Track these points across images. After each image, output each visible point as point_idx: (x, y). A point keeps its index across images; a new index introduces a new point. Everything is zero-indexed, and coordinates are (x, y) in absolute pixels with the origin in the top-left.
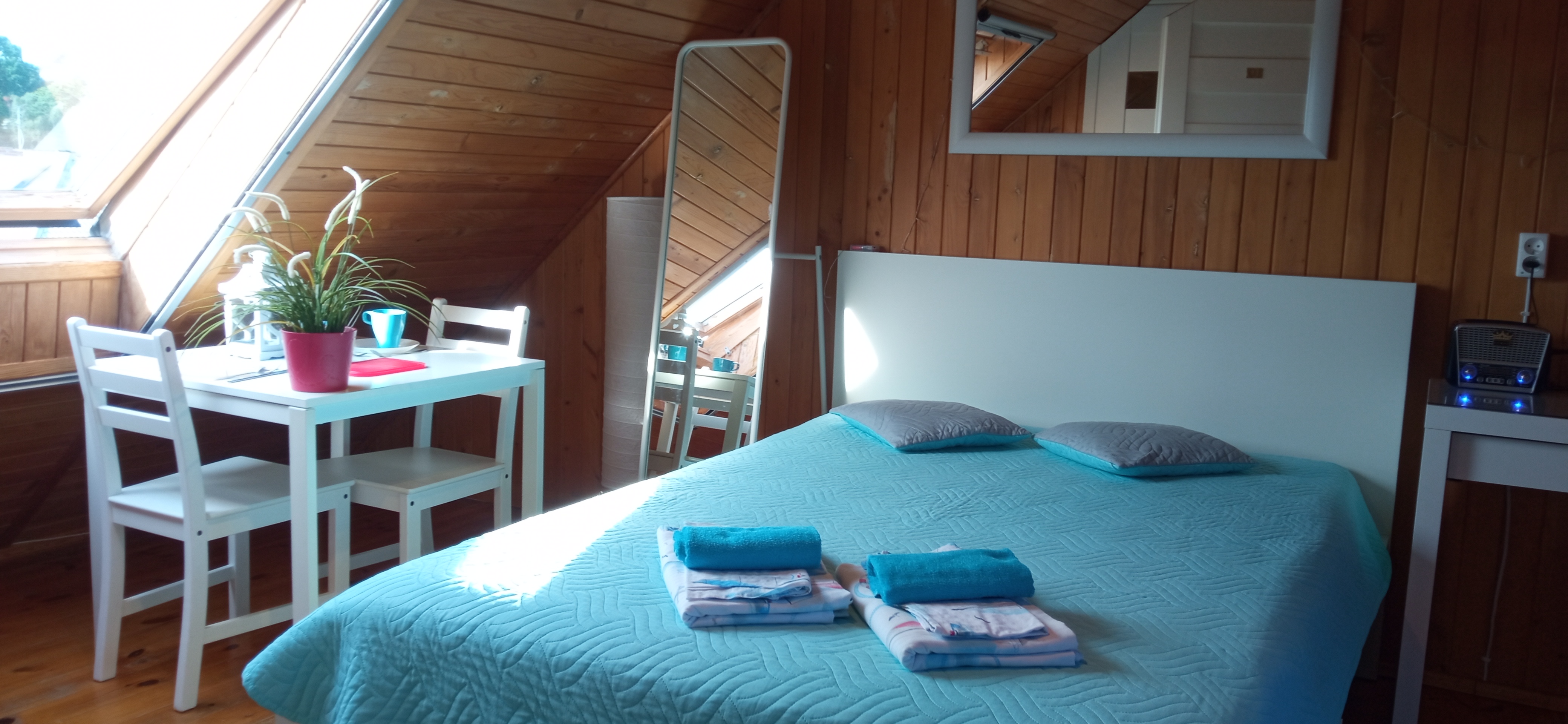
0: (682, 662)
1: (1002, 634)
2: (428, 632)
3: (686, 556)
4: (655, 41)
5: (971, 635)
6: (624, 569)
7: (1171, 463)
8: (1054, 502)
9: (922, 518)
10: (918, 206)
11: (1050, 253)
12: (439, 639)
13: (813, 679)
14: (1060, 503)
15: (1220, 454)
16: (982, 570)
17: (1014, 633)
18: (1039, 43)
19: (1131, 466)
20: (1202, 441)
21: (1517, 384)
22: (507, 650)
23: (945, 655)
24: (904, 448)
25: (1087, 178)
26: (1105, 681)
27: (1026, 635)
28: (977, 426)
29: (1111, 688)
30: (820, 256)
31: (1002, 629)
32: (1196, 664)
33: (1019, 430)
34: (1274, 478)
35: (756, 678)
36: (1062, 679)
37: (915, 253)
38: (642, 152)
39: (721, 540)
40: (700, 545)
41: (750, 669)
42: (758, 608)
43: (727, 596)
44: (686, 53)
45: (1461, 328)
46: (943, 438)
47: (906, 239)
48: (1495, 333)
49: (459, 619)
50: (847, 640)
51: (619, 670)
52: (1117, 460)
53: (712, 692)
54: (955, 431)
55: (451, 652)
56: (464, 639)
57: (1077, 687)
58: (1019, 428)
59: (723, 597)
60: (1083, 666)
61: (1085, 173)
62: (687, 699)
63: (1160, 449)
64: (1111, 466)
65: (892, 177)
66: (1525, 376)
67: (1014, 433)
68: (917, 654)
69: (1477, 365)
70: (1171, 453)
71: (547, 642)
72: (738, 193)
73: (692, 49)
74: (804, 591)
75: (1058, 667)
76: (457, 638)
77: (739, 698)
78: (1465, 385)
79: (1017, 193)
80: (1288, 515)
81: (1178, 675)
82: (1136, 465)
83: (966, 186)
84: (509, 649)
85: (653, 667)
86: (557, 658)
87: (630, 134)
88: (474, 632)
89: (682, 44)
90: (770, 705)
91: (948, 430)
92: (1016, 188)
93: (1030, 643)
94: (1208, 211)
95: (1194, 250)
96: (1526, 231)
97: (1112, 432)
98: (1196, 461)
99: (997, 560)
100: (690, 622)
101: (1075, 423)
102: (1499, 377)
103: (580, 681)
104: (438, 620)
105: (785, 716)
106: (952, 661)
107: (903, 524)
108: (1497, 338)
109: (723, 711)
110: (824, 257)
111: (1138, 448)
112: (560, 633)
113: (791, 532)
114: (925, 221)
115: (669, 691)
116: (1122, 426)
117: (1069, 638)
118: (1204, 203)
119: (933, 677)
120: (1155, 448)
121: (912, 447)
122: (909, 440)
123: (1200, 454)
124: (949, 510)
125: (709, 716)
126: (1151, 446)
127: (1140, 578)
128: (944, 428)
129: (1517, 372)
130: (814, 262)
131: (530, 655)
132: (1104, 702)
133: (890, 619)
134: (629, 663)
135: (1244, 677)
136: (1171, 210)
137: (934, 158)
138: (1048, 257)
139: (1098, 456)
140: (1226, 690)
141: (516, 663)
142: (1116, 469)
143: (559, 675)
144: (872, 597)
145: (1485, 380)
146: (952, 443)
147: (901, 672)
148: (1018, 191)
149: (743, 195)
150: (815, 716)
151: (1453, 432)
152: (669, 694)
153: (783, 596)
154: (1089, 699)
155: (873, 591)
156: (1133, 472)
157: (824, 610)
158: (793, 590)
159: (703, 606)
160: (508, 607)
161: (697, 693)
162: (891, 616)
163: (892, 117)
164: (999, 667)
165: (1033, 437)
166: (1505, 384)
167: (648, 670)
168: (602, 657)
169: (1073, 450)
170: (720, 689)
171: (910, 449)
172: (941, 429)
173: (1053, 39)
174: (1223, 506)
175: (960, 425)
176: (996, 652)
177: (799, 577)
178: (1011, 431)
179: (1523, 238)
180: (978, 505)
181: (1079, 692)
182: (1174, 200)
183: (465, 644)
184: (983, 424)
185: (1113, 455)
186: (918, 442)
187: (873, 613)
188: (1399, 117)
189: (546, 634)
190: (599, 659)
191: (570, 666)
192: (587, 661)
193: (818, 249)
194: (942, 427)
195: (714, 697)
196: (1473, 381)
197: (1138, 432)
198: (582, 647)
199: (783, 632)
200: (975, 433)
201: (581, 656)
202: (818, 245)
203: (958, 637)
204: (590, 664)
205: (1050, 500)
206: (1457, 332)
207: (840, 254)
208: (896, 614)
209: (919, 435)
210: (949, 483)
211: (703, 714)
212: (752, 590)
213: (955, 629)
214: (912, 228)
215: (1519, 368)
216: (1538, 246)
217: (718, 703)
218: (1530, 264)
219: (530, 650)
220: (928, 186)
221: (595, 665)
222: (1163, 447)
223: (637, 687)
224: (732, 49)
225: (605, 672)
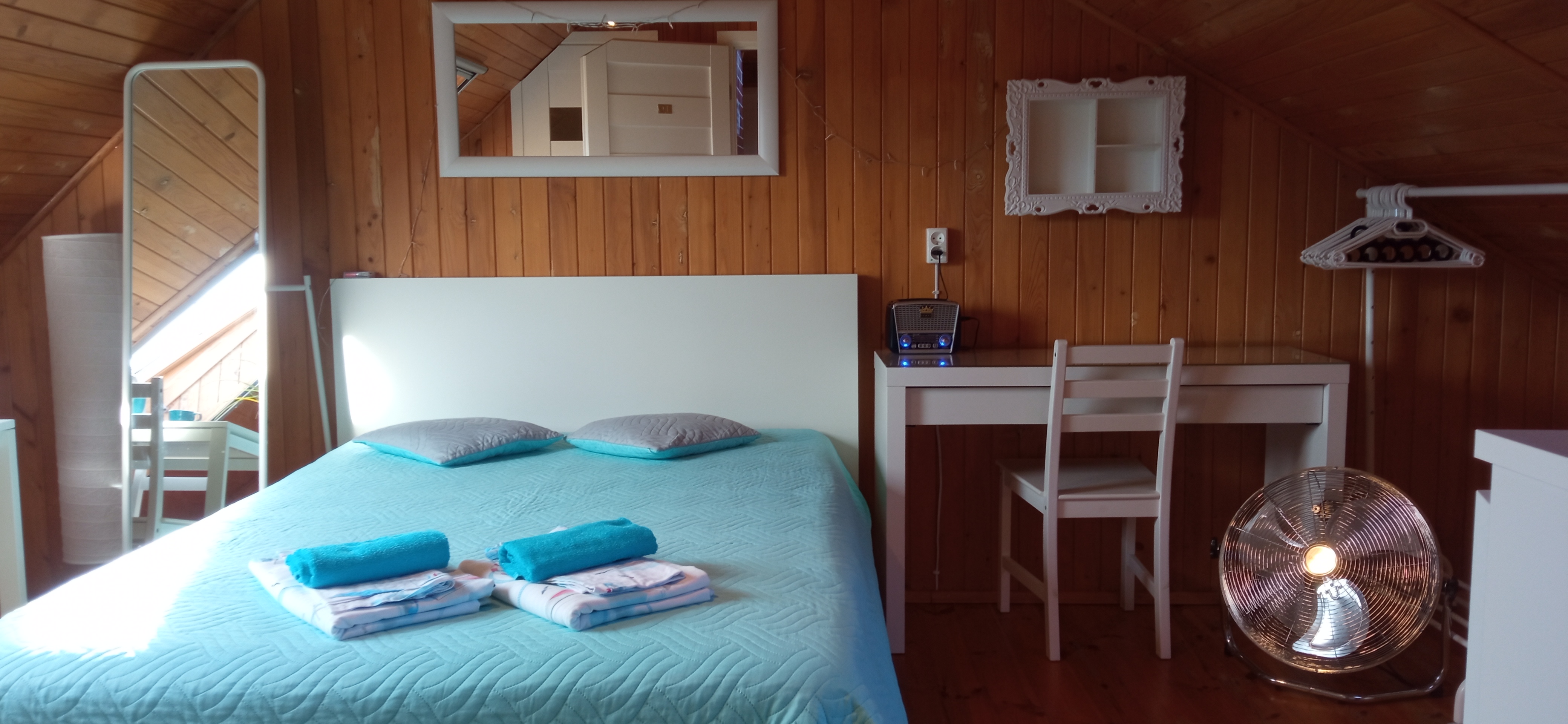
0: (350, 670)
1: (648, 584)
2: (25, 704)
3: (311, 576)
4: (101, 62)
5: (624, 589)
6: (230, 605)
7: (696, 442)
8: (612, 487)
9: (504, 517)
10: (413, 230)
11: (551, 269)
12: (43, 707)
13: (492, 656)
14: (618, 487)
15: (732, 430)
16: (611, 537)
17: (658, 581)
18: (473, 76)
19: (666, 449)
20: (716, 422)
21: (940, 347)
22: (135, 701)
23: (605, 611)
24: (449, 463)
25: (577, 198)
26: (739, 605)
27: (667, 582)
28: (514, 434)
29: (746, 610)
30: (310, 286)
31: (646, 580)
32: (797, 582)
33: (553, 434)
34: (775, 445)
35: (434, 667)
36: (706, 611)
37: (413, 277)
38: (75, 186)
39: (345, 555)
40: (325, 562)
41: (426, 661)
42: (407, 609)
43: (373, 604)
44: (135, 75)
45: (897, 306)
46: (484, 449)
47: (402, 264)
48: (921, 308)
49: (65, 682)
50: (504, 621)
51: (281, 692)
52: (654, 445)
53: (393, 689)
54: (495, 441)
55: (61, 718)
56: (76, 701)
57: (721, 614)
58: (552, 432)
59: (369, 605)
60: (716, 599)
61: (576, 193)
62: (366, 702)
63: (685, 432)
64: (649, 451)
65: (381, 202)
66: (945, 340)
67: (548, 437)
68: (582, 615)
69: (910, 334)
70: (694, 434)
71: (185, 683)
72: (187, 228)
73: (140, 73)
74: (447, 587)
75: (698, 604)
76: (67, 701)
77: (423, 688)
78: (904, 351)
79: (513, 213)
80: (800, 470)
81: (789, 591)
82: (670, 447)
83: (461, 208)
84: (139, 699)
85: (320, 681)
86: (203, 695)
87: (62, 165)
88: (88, 691)
89: (130, 66)
90: (458, 687)
91: (488, 441)
92: (511, 209)
93: (673, 587)
94: (687, 223)
95: (680, 259)
96: (930, 227)
97: (639, 423)
98: (715, 438)
99: (621, 527)
100: (340, 634)
101: (603, 420)
102: (926, 343)
103: (236, 712)
104: (37, 688)
105: (475, 693)
106: (613, 615)
107: (488, 525)
108: (924, 312)
109: (409, 704)
110: (313, 287)
111: (667, 434)
112: (200, 670)
113: (415, 536)
114: (421, 245)
115: (343, 699)
116: (647, 418)
117: (702, 577)
118: (683, 217)
119: (601, 631)
120: (681, 432)
121: (456, 461)
122: (452, 455)
123: (717, 432)
124: (524, 508)
125: (393, 712)
126: (676, 430)
127: (720, 531)
128: (483, 439)
129: (939, 337)
130: (303, 293)
131: (167, 700)
132: (747, 620)
133: (543, 592)
134: (291, 683)
135: (833, 586)
136: (656, 224)
137: (424, 182)
138: (549, 273)
139: (635, 445)
140: (827, 596)
141: (150, 711)
142: (654, 453)
143: (207, 712)
144: (512, 581)
145: (917, 346)
146: (493, 452)
147: (571, 635)
148: (514, 212)
149: (192, 231)
150: (506, 686)
151: (907, 387)
152: (345, 702)
153: (427, 594)
154: (735, 620)
155: (512, 575)
156: (668, 455)
157: (470, 601)
158: (437, 587)
159: (351, 617)
160: (121, 659)
161: (376, 694)
162: (543, 590)
163: (375, 143)
164: (650, 613)
165: (565, 438)
166: (932, 348)
167: (315, 684)
168: (257, 684)
169: (607, 444)
170: (400, 685)
171: (455, 463)
172: (480, 441)
173: (485, 73)
174: (750, 470)
175: (498, 435)
176: (647, 601)
177: (435, 575)
178: (545, 435)
179: (929, 232)
180: (547, 500)
181: (725, 617)
182: (658, 215)
183: (78, 705)
184: (519, 432)
185: (649, 441)
186: (461, 456)
187: (520, 594)
188: (830, 139)
189: (180, 676)
190: (253, 687)
191: (220, 701)
192: (240, 692)
193: (307, 279)
194: (481, 439)
195: (395, 693)
196: (910, 348)
197: (661, 420)
198: (230, 679)
199: (436, 627)
200: (514, 441)
201: (231, 689)
202: (307, 274)
203: (614, 593)
204: (245, 693)
205: (609, 486)
206: (894, 310)
207: (333, 282)
208: (547, 587)
209: (461, 448)
210: (507, 487)
211: (387, 712)
212: (395, 594)
213: (610, 587)
214: (408, 253)
215: (940, 334)
216: (940, 238)
217: (401, 698)
218: (936, 253)
219: (166, 695)
220: (421, 210)
221: (251, 694)
222: (687, 430)
223: (305, 704)
224: (184, 72)
225: (264, 697)
